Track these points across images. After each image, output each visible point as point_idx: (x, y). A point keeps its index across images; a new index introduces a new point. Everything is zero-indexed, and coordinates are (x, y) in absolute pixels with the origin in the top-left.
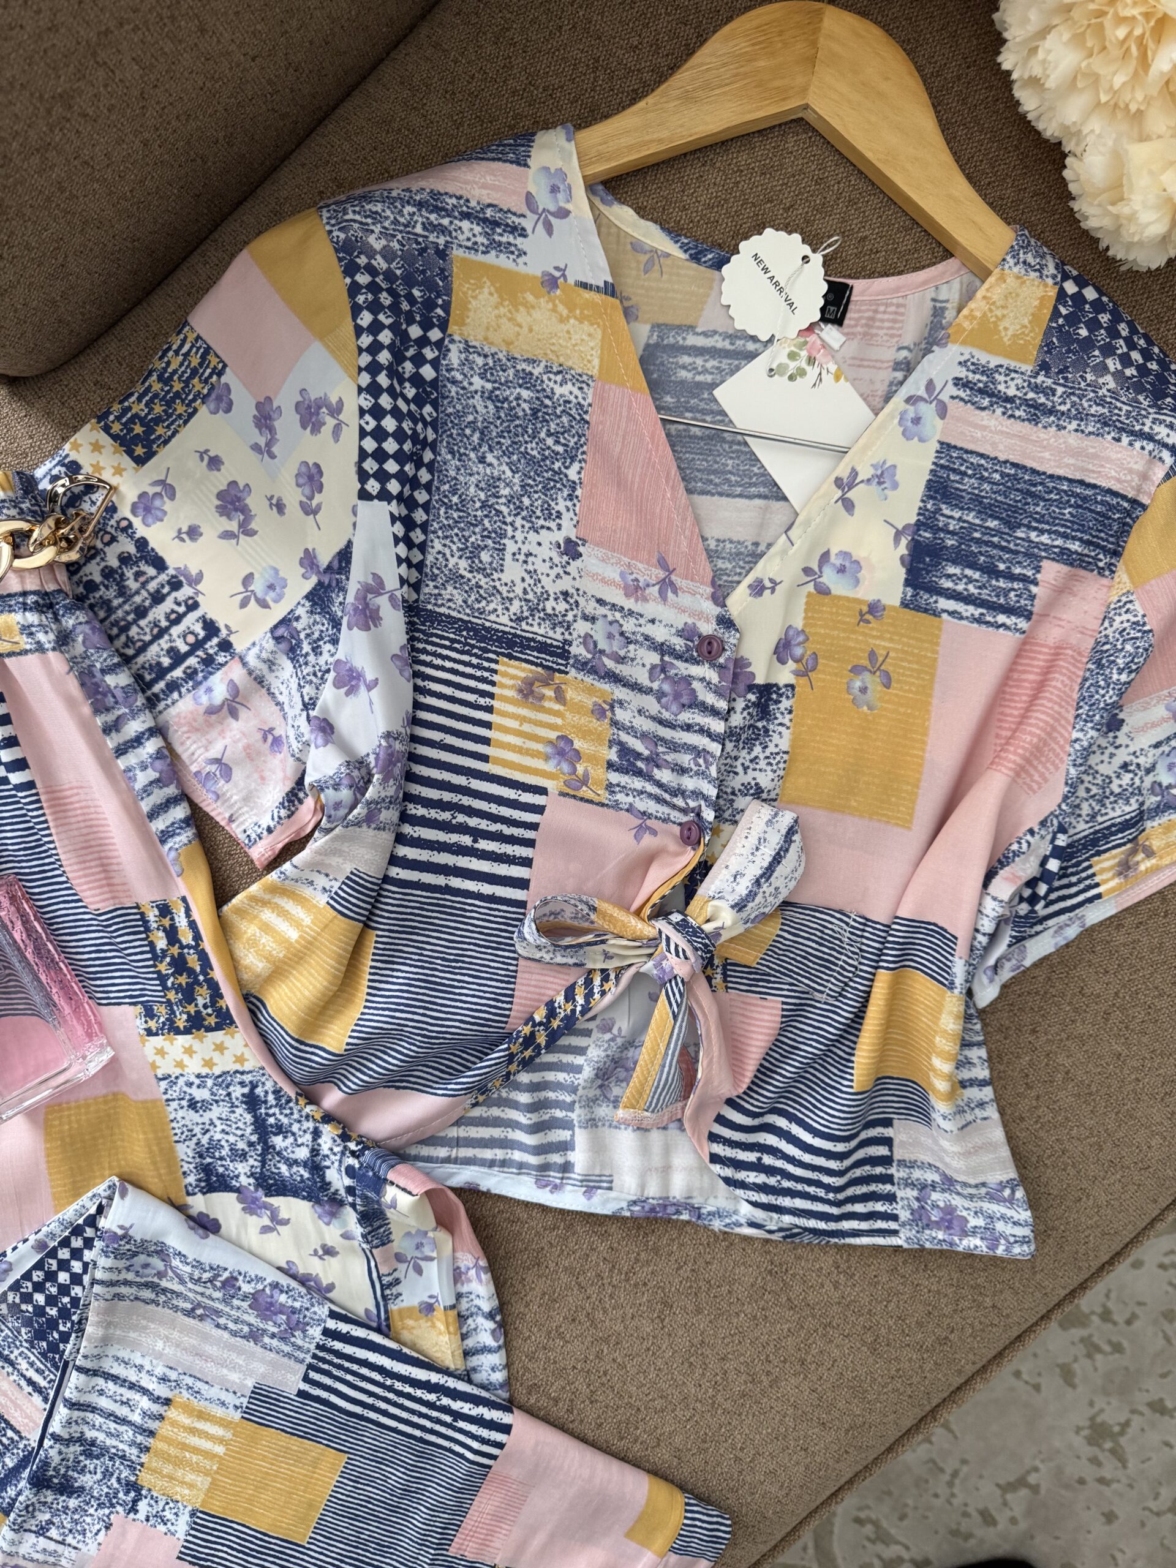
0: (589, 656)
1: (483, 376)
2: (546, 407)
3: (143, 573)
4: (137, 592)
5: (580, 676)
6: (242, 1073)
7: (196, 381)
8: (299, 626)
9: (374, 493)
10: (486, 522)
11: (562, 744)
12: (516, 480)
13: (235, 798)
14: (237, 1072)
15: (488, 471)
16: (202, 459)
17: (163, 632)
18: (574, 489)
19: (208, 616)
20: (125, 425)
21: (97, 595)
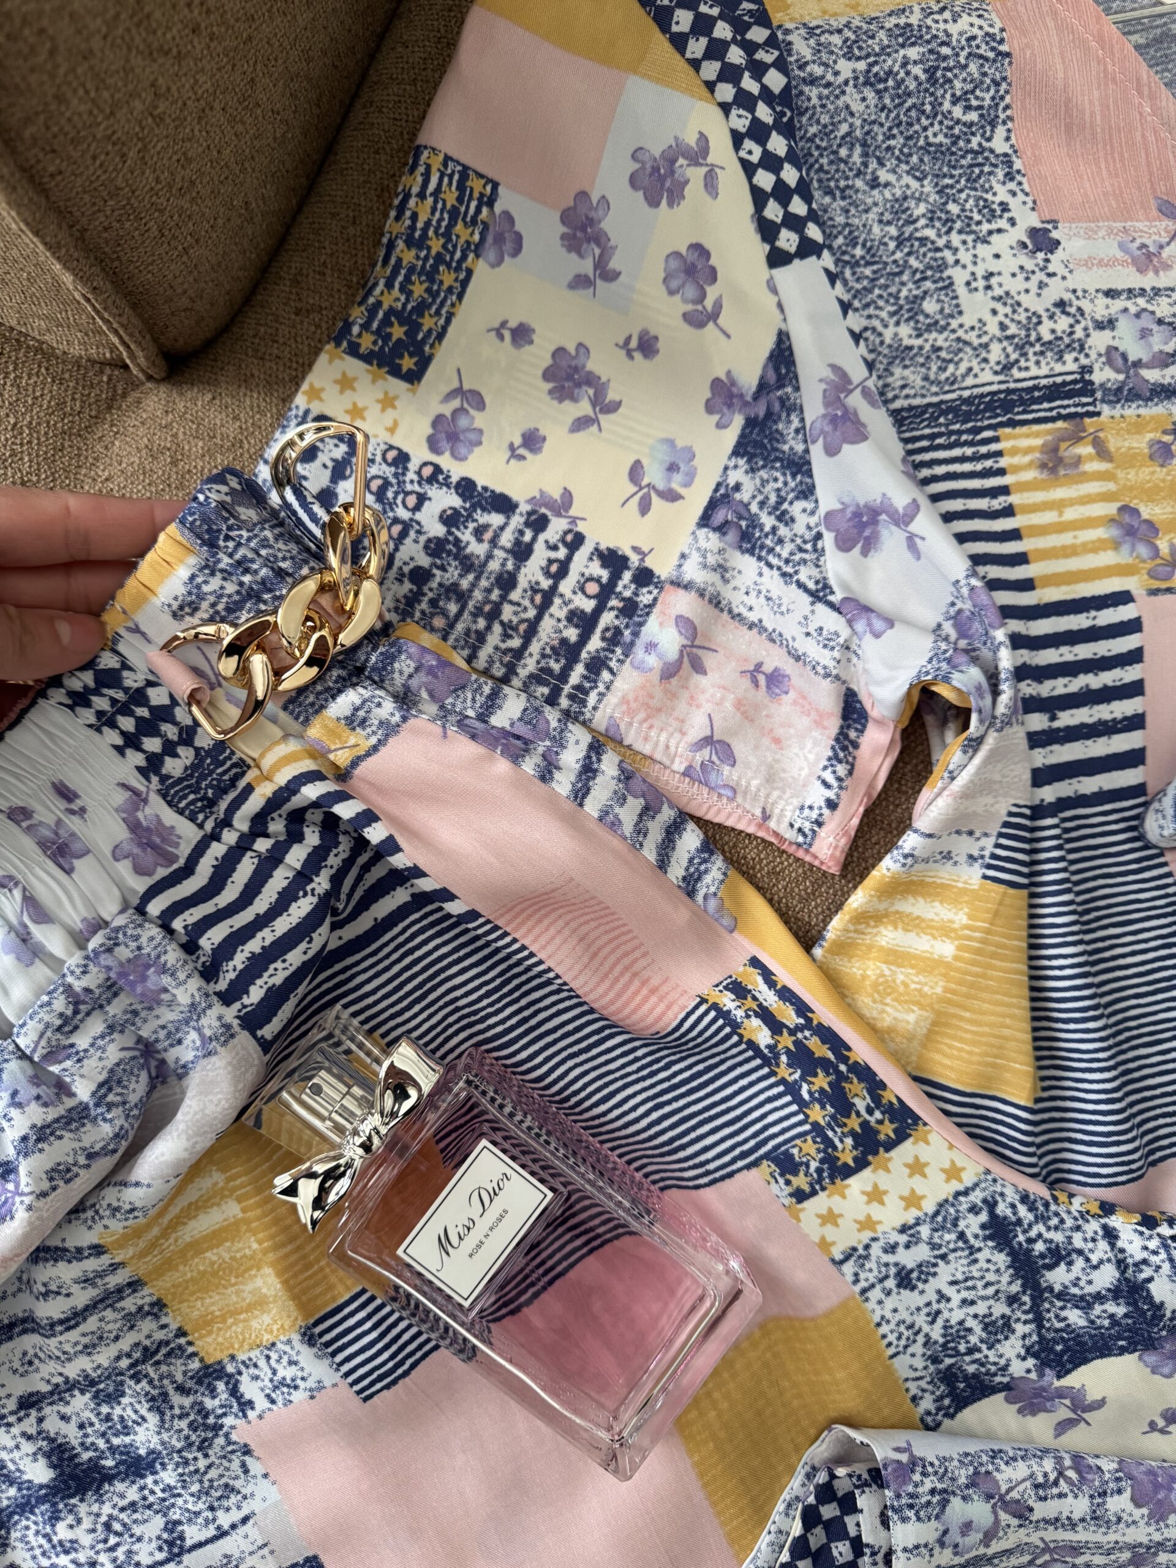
0: (1121, 377)
1: (849, 56)
2: (945, 58)
3: (486, 527)
4: (490, 556)
5: (1118, 411)
6: (966, 1193)
7: (460, 226)
8: (744, 495)
9: (793, 250)
10: (913, 262)
11: (1127, 519)
12: (928, 189)
13: (755, 783)
14: (958, 1194)
15: (888, 195)
16: (501, 337)
17: (548, 596)
18: (1009, 163)
19: (603, 547)
20: (378, 332)
21: (434, 585)
